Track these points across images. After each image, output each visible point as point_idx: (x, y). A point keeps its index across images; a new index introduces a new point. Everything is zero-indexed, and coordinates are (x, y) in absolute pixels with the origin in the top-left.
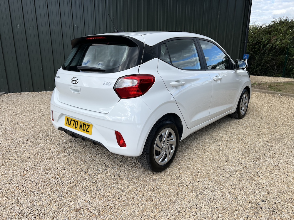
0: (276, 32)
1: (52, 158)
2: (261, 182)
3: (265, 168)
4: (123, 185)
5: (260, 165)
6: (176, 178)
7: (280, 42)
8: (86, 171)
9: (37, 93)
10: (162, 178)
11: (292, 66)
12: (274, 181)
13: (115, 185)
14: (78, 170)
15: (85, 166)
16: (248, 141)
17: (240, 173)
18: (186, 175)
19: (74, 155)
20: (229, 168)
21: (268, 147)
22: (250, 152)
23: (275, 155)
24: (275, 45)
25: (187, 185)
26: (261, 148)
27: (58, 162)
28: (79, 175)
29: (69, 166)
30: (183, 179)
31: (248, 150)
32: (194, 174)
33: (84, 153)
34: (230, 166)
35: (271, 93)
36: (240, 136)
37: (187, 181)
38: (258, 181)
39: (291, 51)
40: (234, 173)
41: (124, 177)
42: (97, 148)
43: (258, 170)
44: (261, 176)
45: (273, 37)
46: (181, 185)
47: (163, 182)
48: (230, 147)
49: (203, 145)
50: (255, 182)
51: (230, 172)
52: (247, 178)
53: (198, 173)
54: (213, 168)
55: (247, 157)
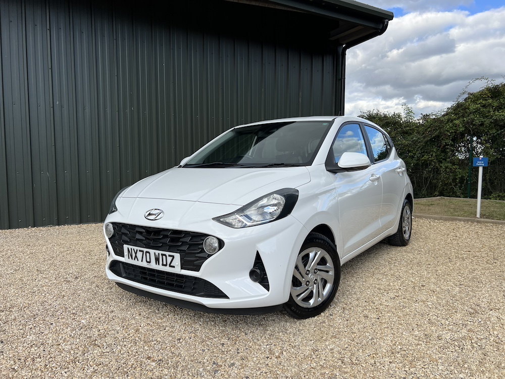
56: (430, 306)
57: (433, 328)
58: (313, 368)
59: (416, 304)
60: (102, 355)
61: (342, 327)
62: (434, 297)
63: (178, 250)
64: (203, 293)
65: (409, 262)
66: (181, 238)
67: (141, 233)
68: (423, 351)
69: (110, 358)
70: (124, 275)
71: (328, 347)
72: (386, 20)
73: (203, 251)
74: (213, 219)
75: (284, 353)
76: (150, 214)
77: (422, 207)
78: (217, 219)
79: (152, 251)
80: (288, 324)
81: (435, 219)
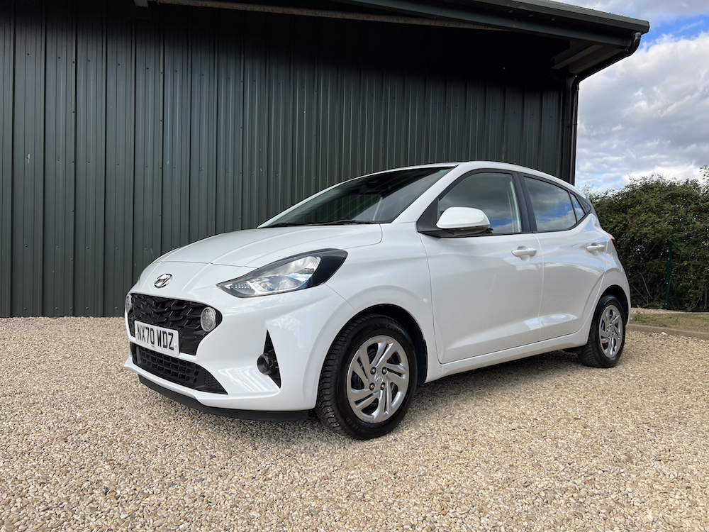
0: (638, 208)
1: (23, 453)
2: (638, 518)
3: (648, 484)
4: (213, 525)
5: (633, 476)
6: (382, 507)
7: (649, 228)
8: (112, 488)
9: (52, 320)
10: (339, 508)
11: (684, 284)
12: (676, 515)
13: (187, 524)
14: (86, 485)
15: (113, 475)
16: (593, 420)
17: (575, 495)
18: (414, 500)
19: (92, 447)
20: (541, 482)
21: (648, 435)
22: (601, 445)
23: (672, 455)
24: (638, 235)
25: (412, 526)
26: (632, 436)
27: (34, 464)
28: (85, 499)
29: (66, 475)
30: (405, 509)
31: (596, 442)
32: (438, 498)
33: (124, 443)
34: (544, 479)
35: (642, 330)
36: (570, 411)
37: (414, 514)
38: (629, 517)
39: (677, 249)
40: (557, 496)
41: (222, 503)
42: (166, 432)
43: (630, 490)
44: (636, 504)
45: (632, 217)
46: (396, 524)
47: (339, 516)
48: (543, 435)
49: (467, 429)
50: (623, 520)
51: (546, 493)
52: (598, 508)
53: (449, 496)
54: (496, 483)
55: (594, 457)
56: (560, 445)
57: (531, 471)
58: (301, 498)
59: (538, 441)
60: (62, 449)
61: (396, 455)
62: (579, 434)
63: (179, 327)
64: (203, 386)
65: (590, 388)
66: (182, 310)
67: (150, 305)
68: (481, 498)
69: (66, 454)
70: (139, 362)
71: (349, 477)
72: (637, 33)
73: (200, 328)
74: (218, 285)
75: (281, 476)
76: (159, 280)
77: (698, 322)
78: (221, 286)
79: (155, 328)
80: (324, 444)
81: (701, 337)
